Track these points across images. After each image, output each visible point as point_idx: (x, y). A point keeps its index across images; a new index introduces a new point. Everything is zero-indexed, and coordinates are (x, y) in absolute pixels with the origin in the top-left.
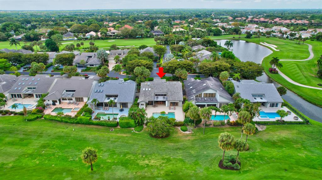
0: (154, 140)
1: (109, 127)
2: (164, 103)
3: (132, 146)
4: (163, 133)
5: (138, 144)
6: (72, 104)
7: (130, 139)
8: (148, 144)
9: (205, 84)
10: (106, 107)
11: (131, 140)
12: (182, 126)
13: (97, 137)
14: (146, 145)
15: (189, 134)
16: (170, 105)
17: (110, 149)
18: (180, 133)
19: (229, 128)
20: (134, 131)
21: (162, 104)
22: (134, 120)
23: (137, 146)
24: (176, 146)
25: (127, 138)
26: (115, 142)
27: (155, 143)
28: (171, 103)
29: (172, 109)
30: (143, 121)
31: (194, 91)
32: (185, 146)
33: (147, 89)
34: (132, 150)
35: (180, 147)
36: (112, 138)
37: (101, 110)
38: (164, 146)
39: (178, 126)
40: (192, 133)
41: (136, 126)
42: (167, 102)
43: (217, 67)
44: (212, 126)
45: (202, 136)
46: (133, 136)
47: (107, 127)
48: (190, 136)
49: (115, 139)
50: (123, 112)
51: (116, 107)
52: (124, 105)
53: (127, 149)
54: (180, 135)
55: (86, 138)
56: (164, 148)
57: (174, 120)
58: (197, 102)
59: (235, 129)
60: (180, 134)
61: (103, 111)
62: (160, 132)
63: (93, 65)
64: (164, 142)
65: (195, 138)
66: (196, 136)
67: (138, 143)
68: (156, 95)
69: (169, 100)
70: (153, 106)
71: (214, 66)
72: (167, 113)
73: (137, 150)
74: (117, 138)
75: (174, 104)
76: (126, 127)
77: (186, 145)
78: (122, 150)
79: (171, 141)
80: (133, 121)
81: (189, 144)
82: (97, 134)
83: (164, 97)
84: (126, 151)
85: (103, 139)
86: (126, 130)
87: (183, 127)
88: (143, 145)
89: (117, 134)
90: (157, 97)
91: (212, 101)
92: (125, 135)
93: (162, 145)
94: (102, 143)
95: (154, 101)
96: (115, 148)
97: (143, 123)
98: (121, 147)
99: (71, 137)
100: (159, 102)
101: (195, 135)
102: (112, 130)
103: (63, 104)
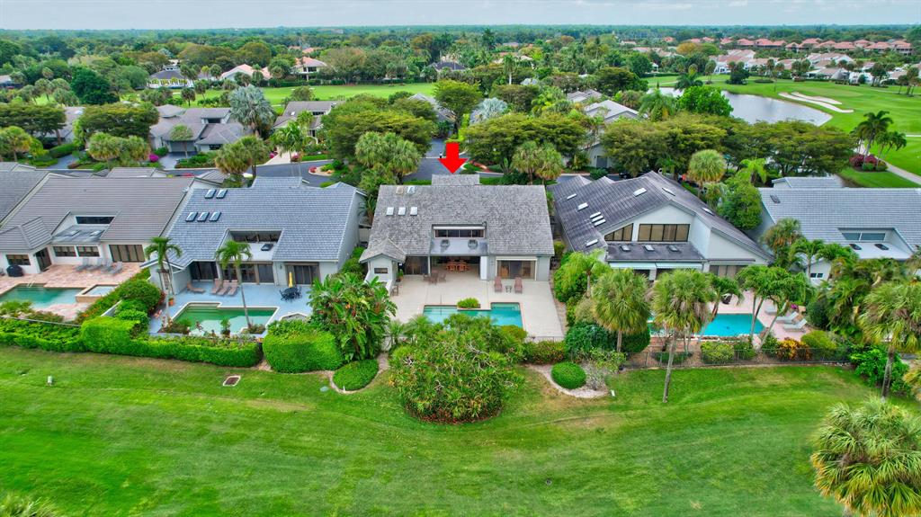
0: (427, 434)
1: (221, 369)
2: (472, 263)
3: (313, 465)
4: (471, 397)
5: (341, 455)
6: (92, 271)
7: (305, 428)
8: (396, 456)
9: (643, 190)
10: (226, 283)
11: (309, 432)
12: (559, 361)
13: (151, 414)
14: (385, 462)
15: (596, 400)
16: (500, 274)
17: (192, 483)
18: (552, 398)
19: (778, 371)
20: (333, 385)
21: (466, 270)
22: (333, 333)
23: (337, 467)
24: (539, 464)
25: (292, 424)
26: (230, 441)
27: (430, 447)
28: (504, 264)
29: (508, 289)
30: (379, 339)
31: (598, 218)
32: (584, 465)
33: (402, 211)
34: (307, 489)
35: (559, 469)
36: (221, 422)
37: (207, 296)
38: (475, 467)
39: (540, 364)
40: (608, 397)
41: (345, 363)
42: (484, 261)
43: (674, 136)
44: (694, 363)
45: (658, 411)
46: (326, 413)
47: (212, 369)
48: (603, 413)
49: (234, 426)
50: (296, 302)
51: (272, 280)
52: (305, 272)
53: (282, 484)
54: (552, 405)
55: (93, 420)
56: (478, 479)
57: (520, 334)
58: (616, 257)
59: (805, 375)
60: (552, 402)
61: (213, 297)
62: (454, 394)
63: (219, 147)
64: (478, 441)
65: (625, 422)
66: (630, 413)
67: (343, 447)
68: (441, 234)
69: (492, 252)
70: (425, 279)
71: (665, 134)
72: (485, 305)
73: (336, 486)
74: (243, 423)
75: (516, 270)
76: (299, 367)
77: (586, 459)
78: (256, 488)
79: (512, 440)
80: (329, 337)
81: (599, 454)
82: (153, 400)
83: (474, 241)
84: (276, 492)
85: (176, 426)
86: (295, 380)
87: (562, 368)
88: (367, 458)
89: (250, 403)
90: (444, 241)
91: (676, 256)
92: (284, 407)
93: (464, 461)
94: (163, 445)
95: (433, 258)
96: (223, 479)
97: (379, 351)
98: (255, 469)
99: (24, 416)
100: (452, 264)
101: (627, 408)
102: (232, 381)
103: (59, 271)
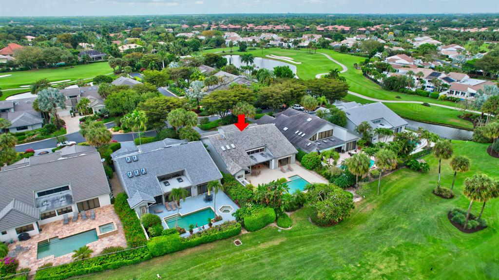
1: (228, 239)
6: (73, 221)
13: (229, 268)
19: (393, 175)
21: (262, 166)
28: (280, 161)
29: (288, 171)
31: (300, 133)
33: (228, 147)
37: (166, 213)
40: (364, 198)
42: (273, 161)
45: (380, 198)
47: (224, 241)
48: (368, 204)
51: (190, 195)
63: (25, 128)
65: (376, 204)
66: (374, 201)
69: (274, 157)
72: (287, 179)
74: (270, 255)
76: (263, 226)
80: (271, 209)
82: (220, 263)
83: (263, 154)
86: (265, 232)
90: (252, 157)
91: (336, 143)
92: (275, 243)
101: (371, 200)
102: (238, 243)
